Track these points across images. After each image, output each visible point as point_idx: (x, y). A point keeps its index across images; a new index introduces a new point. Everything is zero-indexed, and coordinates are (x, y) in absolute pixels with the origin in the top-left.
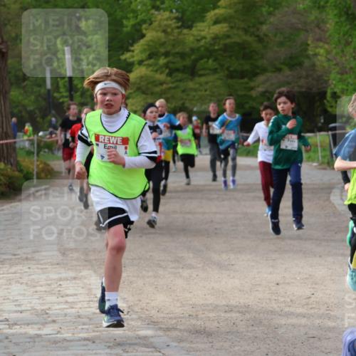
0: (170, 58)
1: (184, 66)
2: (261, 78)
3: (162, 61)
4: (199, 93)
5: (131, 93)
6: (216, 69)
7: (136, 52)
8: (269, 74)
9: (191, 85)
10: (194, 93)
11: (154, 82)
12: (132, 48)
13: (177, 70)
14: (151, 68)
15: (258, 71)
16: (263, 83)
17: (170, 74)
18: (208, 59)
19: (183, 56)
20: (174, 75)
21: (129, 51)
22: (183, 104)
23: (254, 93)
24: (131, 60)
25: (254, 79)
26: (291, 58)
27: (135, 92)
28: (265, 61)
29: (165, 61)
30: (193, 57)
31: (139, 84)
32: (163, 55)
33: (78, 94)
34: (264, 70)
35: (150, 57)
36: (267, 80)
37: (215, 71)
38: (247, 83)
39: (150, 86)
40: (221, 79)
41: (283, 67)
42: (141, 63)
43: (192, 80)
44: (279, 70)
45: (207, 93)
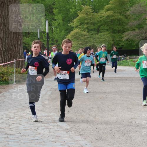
0: (89, 25)
1: (95, 28)
2: (126, 33)
3: (85, 26)
4: (100, 40)
5: (72, 40)
6: (108, 29)
7: (75, 22)
8: (130, 32)
9: (97, 36)
10: (98, 40)
11: (82, 35)
12: (73, 21)
13: (92, 30)
14: (81, 29)
15: (125, 30)
16: (127, 35)
17: (88, 32)
18: (105, 25)
19: (94, 24)
20: (90, 32)
21: (72, 22)
22: (94, 44)
23: (123, 39)
24: (73, 26)
25: (123, 33)
26: (139, 25)
27: (74, 39)
28: (128, 26)
29: (86, 26)
30: (98, 25)
31: (76, 36)
32: (86, 23)
33: (51, 40)
34: (128, 30)
35: (80, 24)
36: (129, 34)
37: (107, 30)
38: (120, 35)
39: (80, 36)
40: (110, 34)
41: (135, 28)
42: (77, 27)
43: (97, 34)
44: (134, 30)
45: (104, 39)
